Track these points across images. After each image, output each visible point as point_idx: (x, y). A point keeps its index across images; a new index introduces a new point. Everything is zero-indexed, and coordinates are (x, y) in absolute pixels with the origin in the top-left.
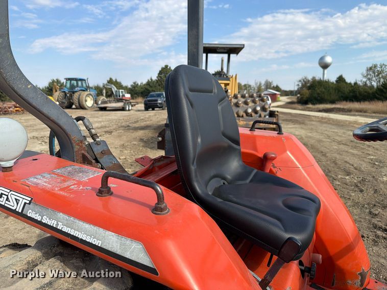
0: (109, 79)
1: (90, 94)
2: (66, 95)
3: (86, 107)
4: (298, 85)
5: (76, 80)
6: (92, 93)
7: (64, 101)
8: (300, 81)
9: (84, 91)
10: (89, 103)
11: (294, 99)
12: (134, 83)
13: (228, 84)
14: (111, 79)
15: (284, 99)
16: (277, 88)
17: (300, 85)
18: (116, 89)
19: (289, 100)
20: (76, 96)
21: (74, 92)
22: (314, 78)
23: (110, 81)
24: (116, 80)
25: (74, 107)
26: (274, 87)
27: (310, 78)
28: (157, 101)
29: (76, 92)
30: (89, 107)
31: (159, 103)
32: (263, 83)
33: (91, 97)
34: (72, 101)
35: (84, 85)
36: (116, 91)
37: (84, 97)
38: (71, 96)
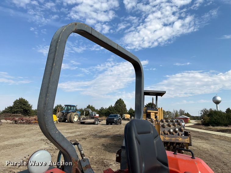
0: (88, 106)
1: (77, 114)
2: (63, 114)
3: (74, 121)
4: (201, 113)
5: (71, 106)
6: (78, 113)
7: (62, 117)
8: (202, 111)
9: (74, 112)
10: (76, 119)
11: (200, 122)
12: (102, 108)
13: (157, 113)
14: (89, 105)
15: (193, 122)
16: (188, 115)
17: (202, 113)
18: (91, 111)
19: (196, 123)
20: (69, 115)
21: (68, 113)
22: (211, 109)
23: (89, 107)
24: (92, 106)
25: (67, 121)
26: (185, 113)
27: (208, 109)
28: (114, 119)
29: (70, 112)
30: (75, 122)
31: (115, 121)
32: (178, 111)
33: (77, 116)
34: (66, 118)
35: (74, 108)
36: (91, 112)
37: (73, 115)
38: (66, 115)
